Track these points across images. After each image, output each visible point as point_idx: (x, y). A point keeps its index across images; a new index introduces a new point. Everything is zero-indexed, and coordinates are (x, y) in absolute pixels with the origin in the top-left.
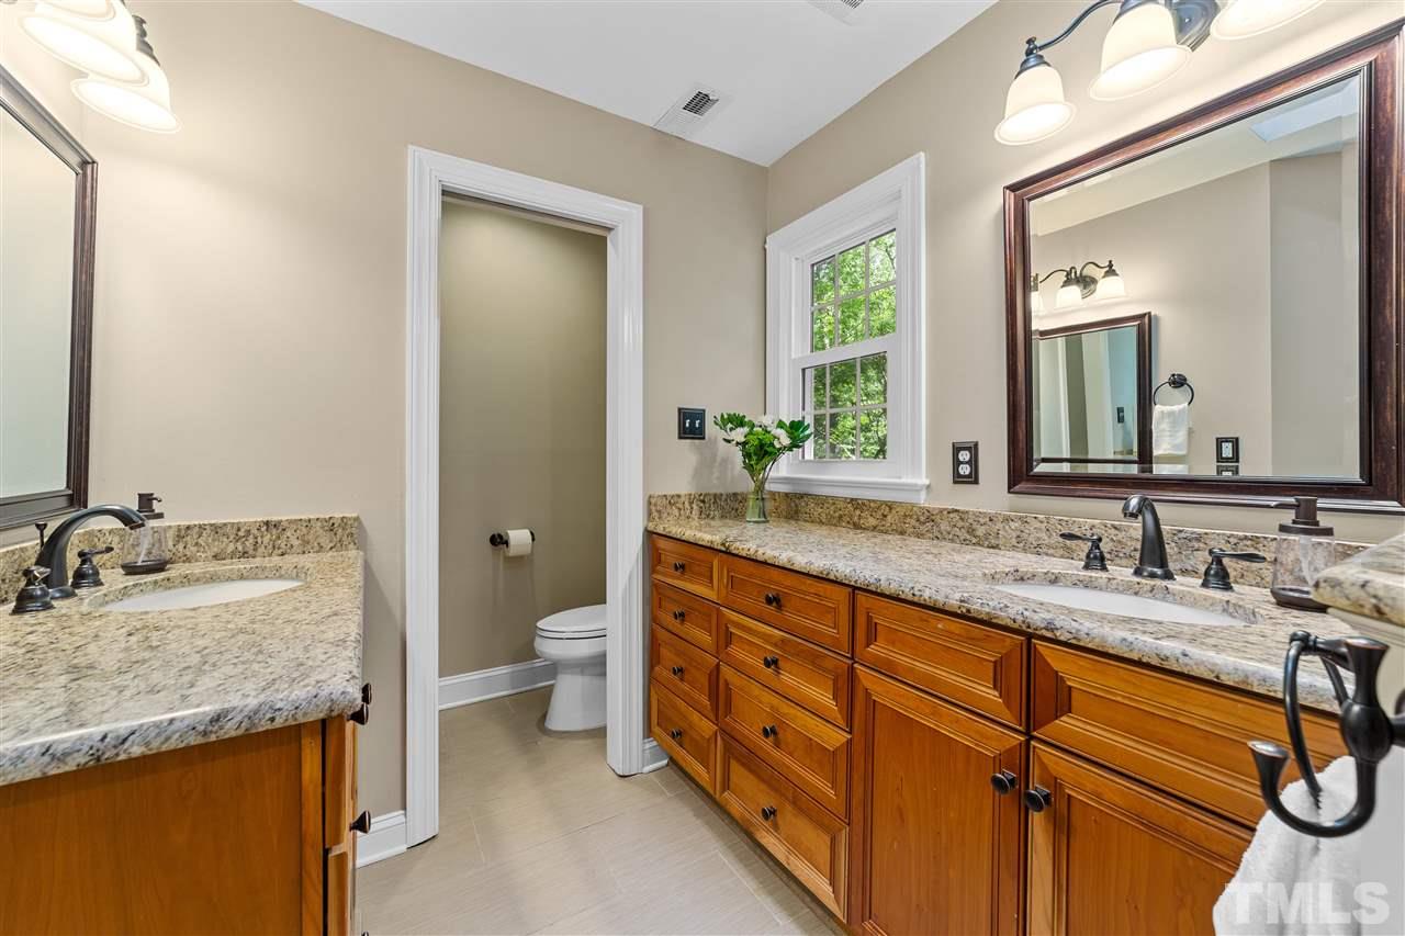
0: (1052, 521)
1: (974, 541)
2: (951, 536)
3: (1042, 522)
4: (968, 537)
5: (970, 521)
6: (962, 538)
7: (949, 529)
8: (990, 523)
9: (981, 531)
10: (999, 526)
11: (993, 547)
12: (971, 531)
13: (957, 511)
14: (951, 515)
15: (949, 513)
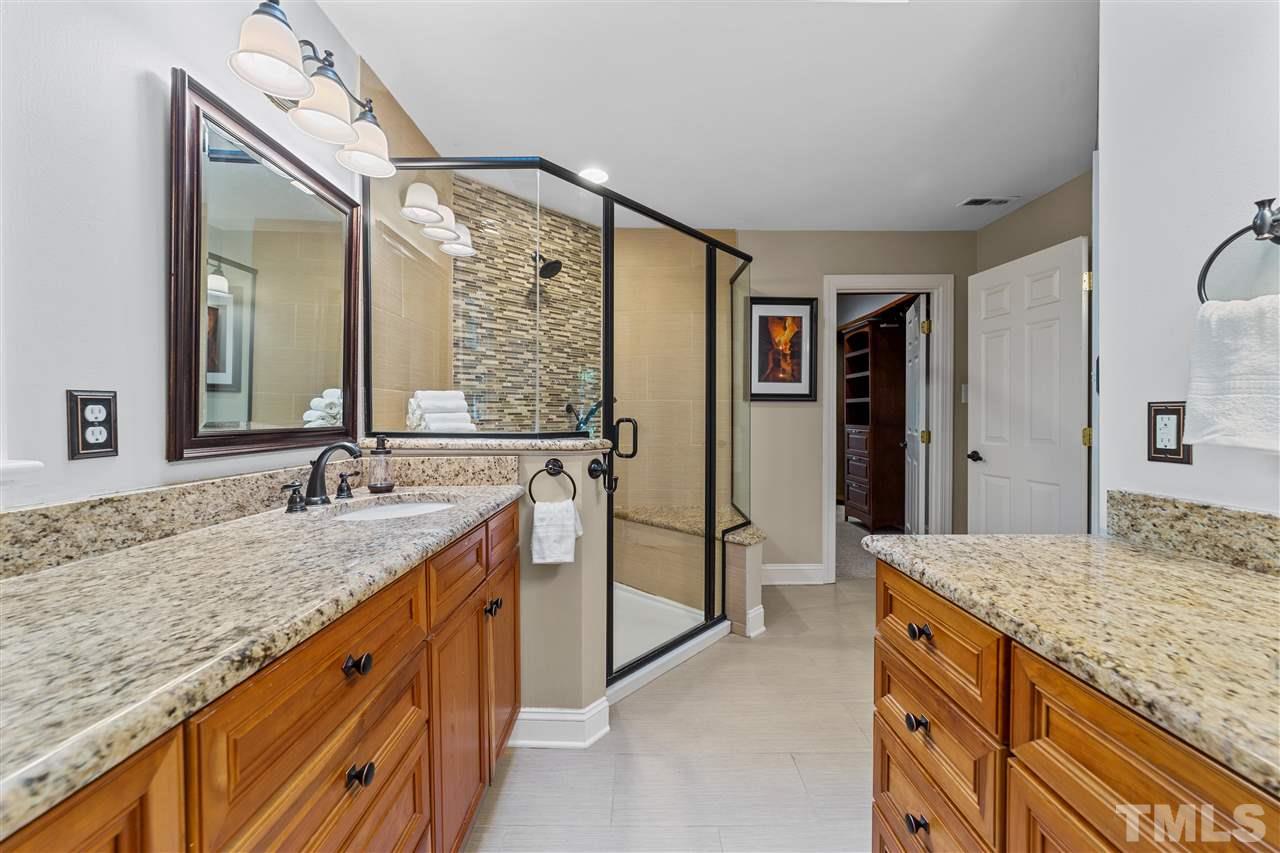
0: (228, 483)
1: (140, 536)
2: (98, 545)
3: (219, 487)
4: (130, 535)
5: (132, 510)
6: (119, 540)
7: (93, 534)
8: (162, 505)
9: (148, 520)
10: (174, 504)
11: (167, 535)
12: (135, 524)
13: (108, 501)
14: (98, 510)
15: (93, 507)
